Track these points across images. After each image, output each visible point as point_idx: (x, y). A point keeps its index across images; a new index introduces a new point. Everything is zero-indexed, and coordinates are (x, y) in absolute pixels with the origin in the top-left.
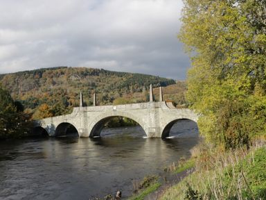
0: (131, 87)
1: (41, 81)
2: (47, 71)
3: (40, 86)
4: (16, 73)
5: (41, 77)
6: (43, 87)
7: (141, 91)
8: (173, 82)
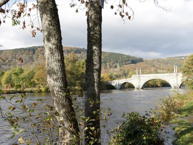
0: (108, 64)
1: (34, 57)
2: (39, 49)
3: (34, 61)
4: (13, 50)
5: (34, 53)
6: (36, 62)
7: (116, 67)
8: (141, 60)
